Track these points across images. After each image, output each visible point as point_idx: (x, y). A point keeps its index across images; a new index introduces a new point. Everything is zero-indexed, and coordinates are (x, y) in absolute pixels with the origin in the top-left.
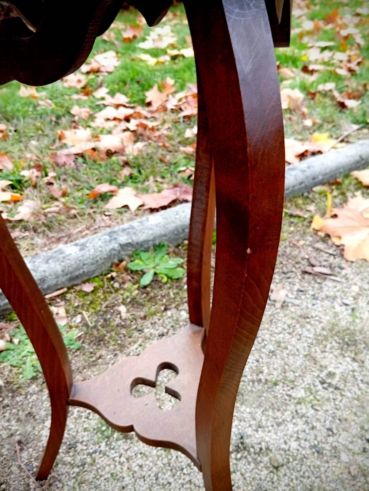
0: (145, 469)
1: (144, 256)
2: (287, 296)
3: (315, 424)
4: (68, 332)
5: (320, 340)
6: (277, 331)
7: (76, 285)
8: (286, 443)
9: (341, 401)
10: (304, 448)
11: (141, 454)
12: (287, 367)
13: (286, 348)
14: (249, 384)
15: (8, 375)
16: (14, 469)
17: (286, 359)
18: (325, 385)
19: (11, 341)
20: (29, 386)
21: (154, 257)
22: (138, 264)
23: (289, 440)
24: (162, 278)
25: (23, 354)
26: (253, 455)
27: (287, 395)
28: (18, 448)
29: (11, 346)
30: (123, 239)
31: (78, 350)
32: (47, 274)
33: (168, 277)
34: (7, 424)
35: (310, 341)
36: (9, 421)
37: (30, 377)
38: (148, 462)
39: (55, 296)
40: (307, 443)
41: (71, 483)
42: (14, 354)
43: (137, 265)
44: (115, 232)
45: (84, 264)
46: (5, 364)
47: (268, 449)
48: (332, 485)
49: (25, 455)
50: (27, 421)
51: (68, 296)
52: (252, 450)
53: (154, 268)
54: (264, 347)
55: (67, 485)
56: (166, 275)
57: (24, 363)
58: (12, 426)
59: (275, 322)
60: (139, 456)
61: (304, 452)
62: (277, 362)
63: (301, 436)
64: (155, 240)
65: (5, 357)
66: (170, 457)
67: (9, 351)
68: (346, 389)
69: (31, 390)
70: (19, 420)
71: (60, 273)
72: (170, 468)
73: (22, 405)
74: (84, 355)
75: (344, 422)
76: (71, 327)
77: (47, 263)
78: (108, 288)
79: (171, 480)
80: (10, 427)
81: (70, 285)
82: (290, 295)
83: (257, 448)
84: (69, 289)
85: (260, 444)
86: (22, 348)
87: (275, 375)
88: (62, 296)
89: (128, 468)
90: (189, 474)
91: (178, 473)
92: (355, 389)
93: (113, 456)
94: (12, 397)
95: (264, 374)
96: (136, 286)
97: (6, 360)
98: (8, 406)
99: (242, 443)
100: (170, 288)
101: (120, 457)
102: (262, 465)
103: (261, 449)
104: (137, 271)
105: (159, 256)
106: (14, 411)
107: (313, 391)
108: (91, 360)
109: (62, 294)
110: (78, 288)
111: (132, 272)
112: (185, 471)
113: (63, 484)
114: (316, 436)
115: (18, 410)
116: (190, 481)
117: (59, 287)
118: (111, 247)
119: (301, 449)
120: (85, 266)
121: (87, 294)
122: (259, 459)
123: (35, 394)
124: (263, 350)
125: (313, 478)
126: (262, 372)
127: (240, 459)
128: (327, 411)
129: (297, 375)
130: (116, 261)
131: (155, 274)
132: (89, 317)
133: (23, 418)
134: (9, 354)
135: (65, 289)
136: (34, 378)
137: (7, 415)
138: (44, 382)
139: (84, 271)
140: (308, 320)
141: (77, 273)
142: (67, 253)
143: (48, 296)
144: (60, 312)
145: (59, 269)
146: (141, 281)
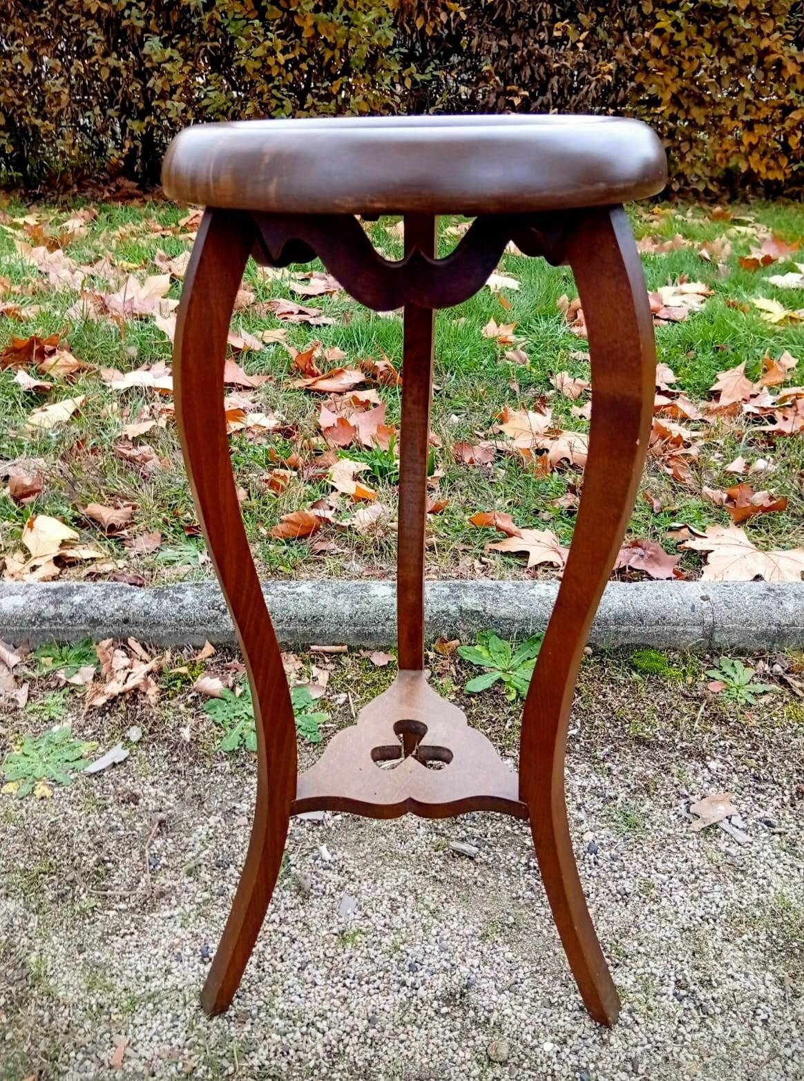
0: (295, 946)
1: (496, 643)
2: (729, 818)
3: (612, 1040)
4: (315, 710)
5: (736, 919)
6: (659, 865)
7: (365, 649)
8: (536, 1035)
9: (693, 1031)
10: (562, 1062)
11: (304, 924)
12: (634, 930)
13: (656, 901)
14: (542, 922)
15: (203, 733)
16: (135, 851)
17: (642, 917)
18: (683, 993)
19: (233, 689)
20: (221, 760)
21: (514, 653)
22: (479, 653)
23: (546, 1035)
24: (509, 692)
25: (238, 713)
26: (468, 1021)
28: (156, 828)
29: (229, 696)
30: (470, 601)
31: (315, 743)
32: (326, 613)
34: (163, 794)
35: (714, 910)
36: (168, 792)
37: (229, 748)
39: (325, 652)
40: (573, 1057)
41: (188, 908)
42: (227, 709)
43: (477, 654)
44: (465, 587)
45: (388, 619)
46: (208, 716)
47: (498, 1025)
49: (159, 843)
50: (190, 804)
51: (346, 660)
52: (472, 1013)
53: (504, 671)
54: (615, 880)
55: (183, 907)
56: (517, 690)
57: (232, 727)
58: (168, 800)
59: (670, 851)
60: (300, 925)
61: (556, 1067)
63: (570, 1042)
64: (527, 624)
65: (214, 707)
66: (340, 950)
67: (222, 701)
68: (721, 1019)
69: (219, 766)
70: (180, 797)
71: (346, 618)
72: (329, 965)
73: (196, 780)
75: (671, 1066)
76: (323, 707)
77: (335, 596)
79: (319, 981)
80: (164, 800)
81: (355, 644)
82: (737, 820)
83: (482, 1015)
84: (351, 649)
85: (490, 1011)
86: (241, 705)
88: (336, 657)
90: (349, 989)
91: (336, 979)
92: (740, 1031)
94: (191, 764)
96: (456, 688)
97: (212, 711)
98: (179, 772)
99: (462, 995)
100: (511, 714)
102: (471, 1043)
103: (488, 1020)
104: (471, 664)
105: (525, 655)
106: (182, 782)
107: (652, 991)
109: (339, 653)
110: (365, 654)
111: (462, 662)
112: (348, 982)
113: (179, 903)
114: (599, 1058)
115: (188, 785)
116: (345, 999)
117: (338, 641)
118: (444, 607)
119: (555, 1060)
120: (389, 623)
121: (375, 668)
122: (474, 1032)
123: (222, 774)
124: (610, 883)
127: (444, 1015)
128: (654, 1033)
129: (642, 950)
130: (445, 635)
131: (500, 681)
132: (357, 703)
133: (188, 797)
134: (221, 705)
135: (345, 648)
136: (234, 753)
137: (171, 783)
138: (243, 765)
139: (383, 630)
140: (740, 876)
141: (372, 629)
142: (372, 593)
143: (313, 647)
144: (319, 678)
145: (347, 611)
146: (470, 683)
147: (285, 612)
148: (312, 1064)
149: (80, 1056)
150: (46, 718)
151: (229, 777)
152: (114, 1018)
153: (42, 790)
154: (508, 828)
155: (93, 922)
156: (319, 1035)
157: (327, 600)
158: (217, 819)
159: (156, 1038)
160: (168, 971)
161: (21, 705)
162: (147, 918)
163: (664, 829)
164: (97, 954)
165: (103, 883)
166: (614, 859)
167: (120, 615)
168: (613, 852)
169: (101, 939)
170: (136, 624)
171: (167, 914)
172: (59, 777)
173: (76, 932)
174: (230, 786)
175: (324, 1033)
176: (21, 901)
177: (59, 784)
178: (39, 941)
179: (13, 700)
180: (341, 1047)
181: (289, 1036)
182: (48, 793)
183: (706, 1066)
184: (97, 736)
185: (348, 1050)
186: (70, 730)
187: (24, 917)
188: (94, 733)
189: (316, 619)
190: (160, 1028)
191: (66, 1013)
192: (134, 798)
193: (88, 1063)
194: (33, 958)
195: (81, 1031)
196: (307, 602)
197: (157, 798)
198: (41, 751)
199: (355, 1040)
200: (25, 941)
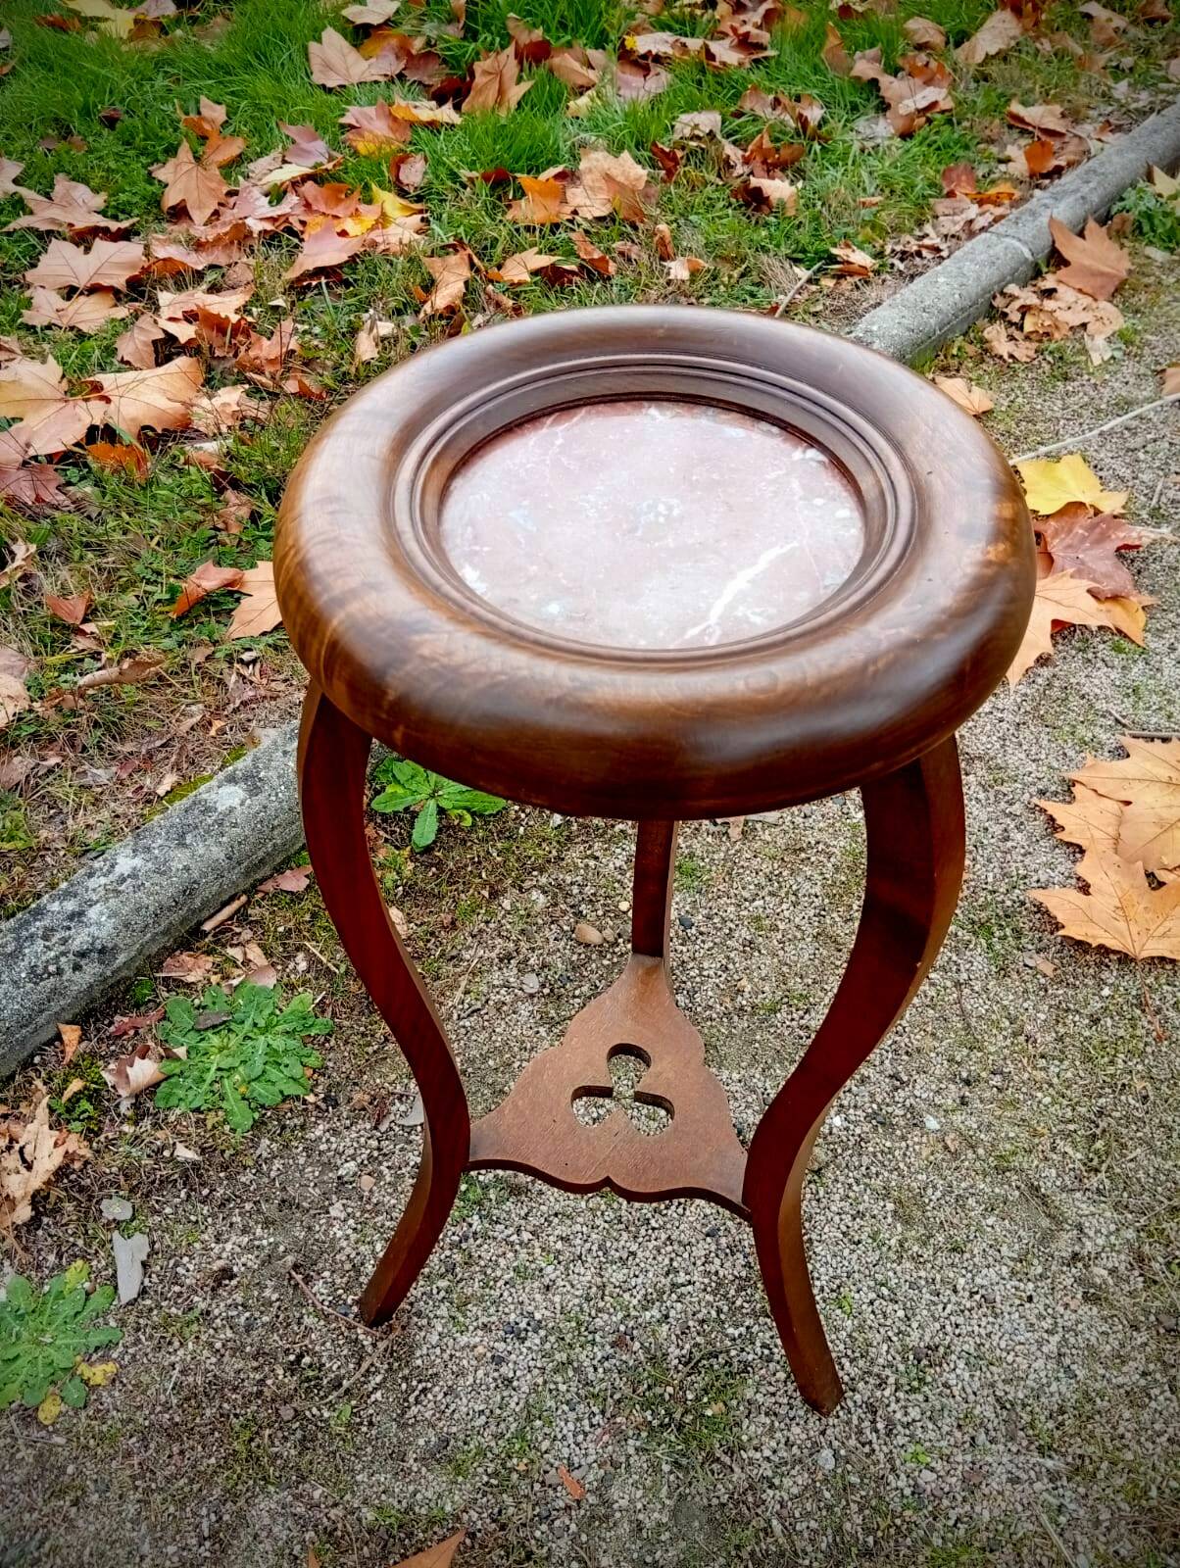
0: (577, 1242)
1: (401, 771)
4: (287, 999)
7: (264, 881)
10: (856, 1123)
11: (556, 1215)
12: (785, 969)
13: (775, 929)
15: (199, 1135)
16: (308, 1321)
17: (781, 953)
19: (169, 1056)
20: (256, 1146)
22: (394, 796)
24: (461, 817)
25: (210, 1076)
27: (801, 1027)
28: (297, 1278)
29: (173, 1067)
31: (329, 1035)
32: (196, 875)
33: (473, 814)
34: (245, 1239)
35: (817, 902)
36: (245, 1231)
37: (247, 1124)
38: (578, 1227)
39: (226, 921)
40: (859, 1112)
41: (443, 1311)
42: (189, 1083)
43: (393, 798)
45: (273, 829)
46: (177, 1111)
48: (920, 1177)
49: (319, 1286)
50: (286, 1220)
51: (254, 912)
53: (432, 796)
54: (730, 936)
55: (436, 1317)
56: (467, 809)
57: (222, 1099)
58: (261, 1239)
59: (739, 874)
60: (555, 1220)
61: (858, 1131)
62: (765, 964)
65: (171, 1095)
67: (173, 1080)
69: (261, 1152)
70: (267, 1223)
71: (224, 863)
72: (622, 1226)
73: (258, 1189)
74: (346, 1043)
75: (915, 1055)
76: (291, 987)
77: (182, 845)
79: (634, 1247)
80: (257, 1243)
81: (249, 885)
84: (249, 895)
86: (200, 1066)
87: (769, 992)
88: (241, 916)
89: (543, 1250)
91: (643, 1232)
93: (503, 1236)
94: (230, 1178)
95: (746, 995)
96: (406, 852)
97: (174, 1101)
98: (229, 1200)
100: (485, 840)
101: (518, 1231)
104: (396, 813)
106: (248, 1206)
108: (370, 1050)
109: (237, 911)
110: (269, 886)
111: (385, 817)
112: (653, 1223)
113: (429, 1318)
114: (872, 1095)
115: (256, 1203)
116: (669, 1238)
117: (225, 897)
119: (851, 1127)
120: (275, 833)
121: (298, 897)
123: (275, 1157)
124: (730, 943)
125: (886, 1174)
126: (740, 992)
129: (809, 981)
131: (441, 811)
132: (321, 952)
133: (275, 1214)
134: (177, 1085)
135: (244, 898)
136: (258, 1125)
137: (236, 1219)
138: (284, 1127)
139: (274, 845)
140: (803, 855)
141: (261, 854)
142: (222, 809)
143: (208, 927)
144: (250, 956)
145: (218, 853)
146: (415, 836)
147: (143, 913)
148: (714, 1314)
149: (544, 1527)
151: (285, 1153)
152: (522, 1468)
153: (99, 1373)
154: (606, 962)
155: (371, 1424)
156: (690, 1288)
157: (179, 859)
158: (338, 1205)
159: (581, 1437)
160: (508, 1382)
162: (419, 1362)
163: (716, 857)
164: (421, 1442)
165: (325, 1381)
166: (709, 917)
168: (704, 912)
169: (403, 1426)
171: (434, 1339)
172: (95, 1339)
173: (369, 1450)
174: (302, 1161)
175: (689, 1283)
176: (272, 1489)
177: (110, 1345)
178: (348, 1497)
180: (714, 1278)
181: (672, 1313)
182: (111, 1368)
183: (933, 1034)
184: (66, 1254)
185: (721, 1274)
186: (22, 1279)
187: (298, 1497)
188: (60, 1256)
189: (189, 892)
190: (571, 1426)
191: (475, 1516)
192: (227, 1273)
193: (557, 1523)
194: (369, 1515)
195: (511, 1510)
196: (156, 878)
197: (249, 1249)
198: (25, 1335)
199: (717, 1261)
200: (334, 1513)
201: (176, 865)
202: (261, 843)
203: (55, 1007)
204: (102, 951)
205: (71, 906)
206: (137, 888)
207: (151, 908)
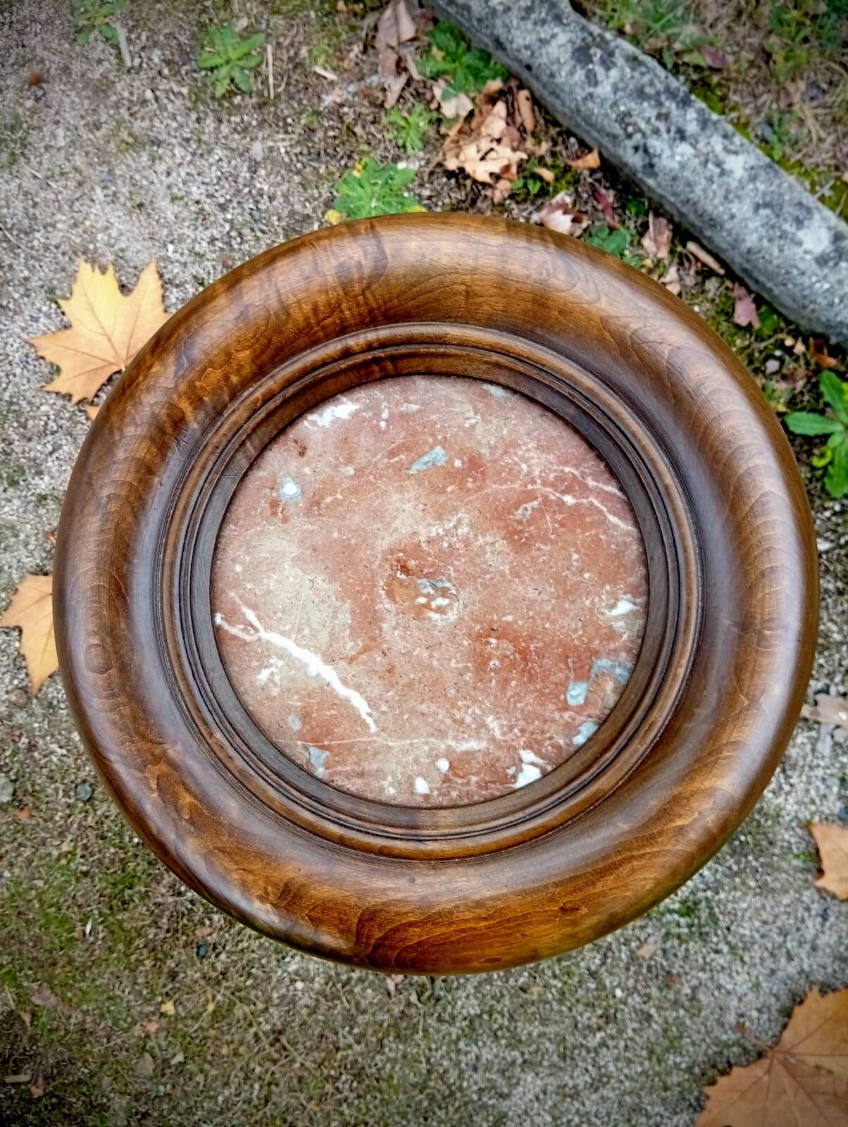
7: (743, 286)
22: (838, 393)
32: (728, 225)
33: (825, 468)
39: (697, 259)
43: (839, 390)
45: (785, 284)
51: (712, 283)
71: (744, 247)
78: (761, 352)
81: (737, 272)
84: (728, 276)
88: (706, 273)
96: (784, 408)
104: (821, 395)
109: (710, 268)
110: (738, 291)
111: (816, 385)
117: (721, 255)
120: (782, 288)
121: (731, 319)
131: (827, 438)
135: (723, 272)
139: (773, 288)
141: (761, 277)
142: (801, 234)
143: (691, 246)
144: (670, 287)
145: (751, 241)
146: (798, 414)
147: (687, 189)
150: (400, 142)
157: (742, 209)
161: (387, 106)
167: (526, 54)
170: (537, 78)
179: (384, 90)
184: (430, 202)
186: (412, 175)
188: (430, 198)
189: (714, 223)
196: (722, 192)
198: (376, 188)
201: (735, 207)
202: (770, 276)
203: (606, 141)
204: (652, 166)
205: (692, 128)
206: (710, 180)
207: (692, 196)
